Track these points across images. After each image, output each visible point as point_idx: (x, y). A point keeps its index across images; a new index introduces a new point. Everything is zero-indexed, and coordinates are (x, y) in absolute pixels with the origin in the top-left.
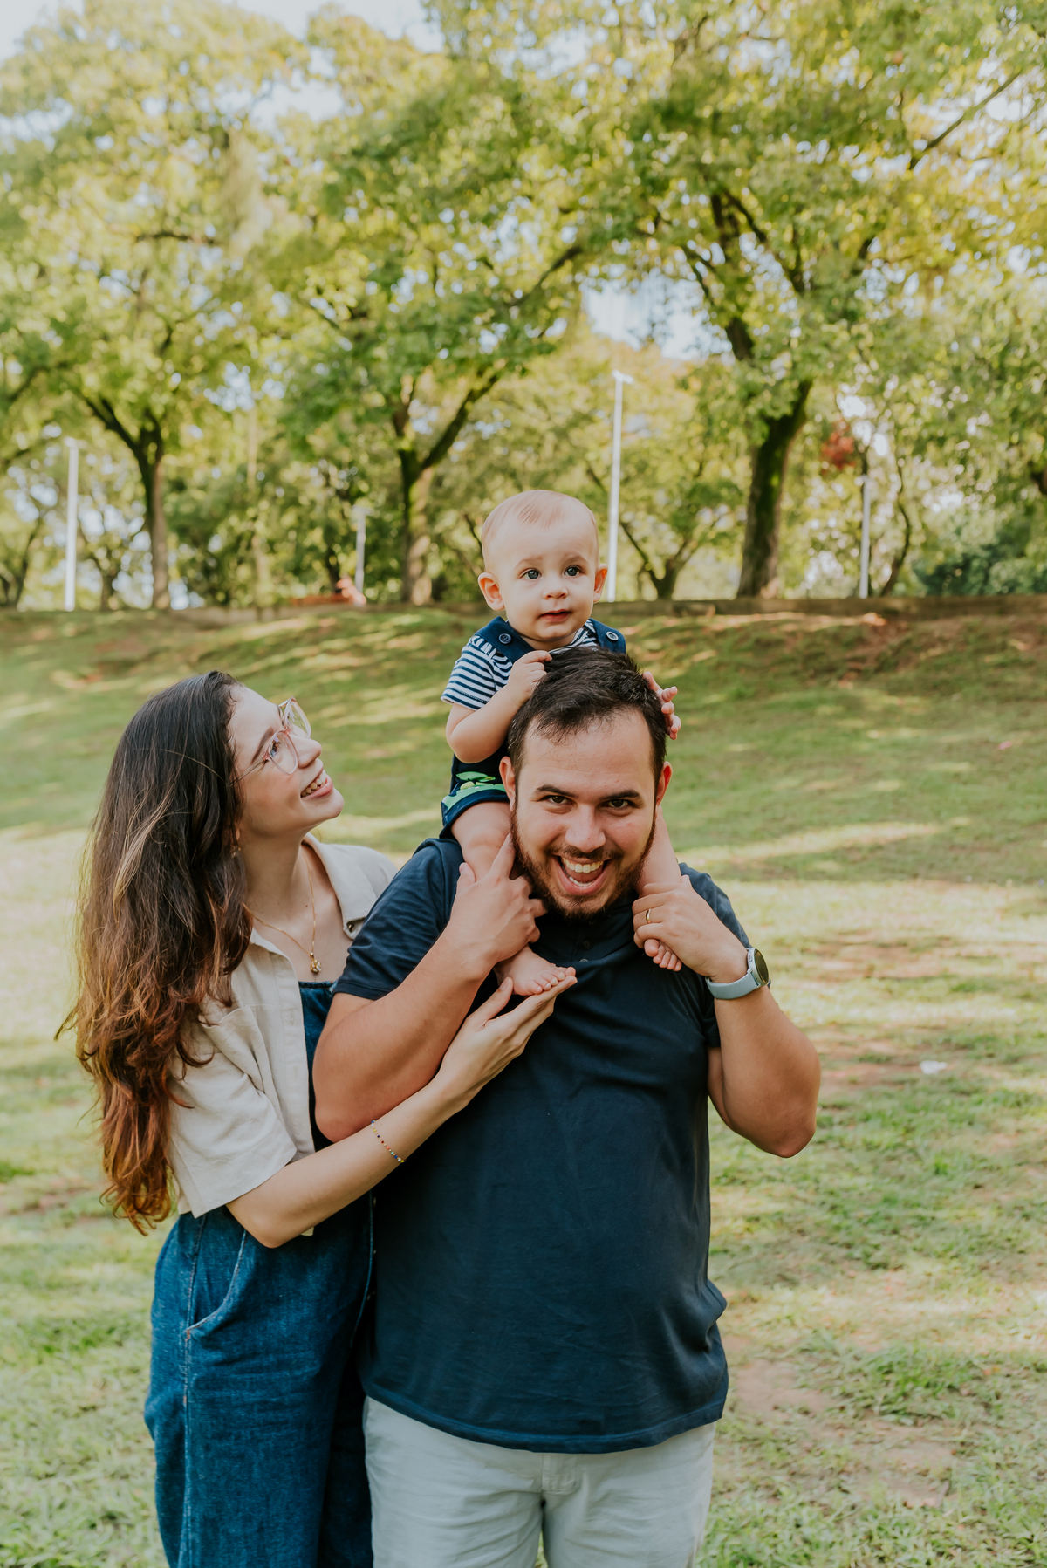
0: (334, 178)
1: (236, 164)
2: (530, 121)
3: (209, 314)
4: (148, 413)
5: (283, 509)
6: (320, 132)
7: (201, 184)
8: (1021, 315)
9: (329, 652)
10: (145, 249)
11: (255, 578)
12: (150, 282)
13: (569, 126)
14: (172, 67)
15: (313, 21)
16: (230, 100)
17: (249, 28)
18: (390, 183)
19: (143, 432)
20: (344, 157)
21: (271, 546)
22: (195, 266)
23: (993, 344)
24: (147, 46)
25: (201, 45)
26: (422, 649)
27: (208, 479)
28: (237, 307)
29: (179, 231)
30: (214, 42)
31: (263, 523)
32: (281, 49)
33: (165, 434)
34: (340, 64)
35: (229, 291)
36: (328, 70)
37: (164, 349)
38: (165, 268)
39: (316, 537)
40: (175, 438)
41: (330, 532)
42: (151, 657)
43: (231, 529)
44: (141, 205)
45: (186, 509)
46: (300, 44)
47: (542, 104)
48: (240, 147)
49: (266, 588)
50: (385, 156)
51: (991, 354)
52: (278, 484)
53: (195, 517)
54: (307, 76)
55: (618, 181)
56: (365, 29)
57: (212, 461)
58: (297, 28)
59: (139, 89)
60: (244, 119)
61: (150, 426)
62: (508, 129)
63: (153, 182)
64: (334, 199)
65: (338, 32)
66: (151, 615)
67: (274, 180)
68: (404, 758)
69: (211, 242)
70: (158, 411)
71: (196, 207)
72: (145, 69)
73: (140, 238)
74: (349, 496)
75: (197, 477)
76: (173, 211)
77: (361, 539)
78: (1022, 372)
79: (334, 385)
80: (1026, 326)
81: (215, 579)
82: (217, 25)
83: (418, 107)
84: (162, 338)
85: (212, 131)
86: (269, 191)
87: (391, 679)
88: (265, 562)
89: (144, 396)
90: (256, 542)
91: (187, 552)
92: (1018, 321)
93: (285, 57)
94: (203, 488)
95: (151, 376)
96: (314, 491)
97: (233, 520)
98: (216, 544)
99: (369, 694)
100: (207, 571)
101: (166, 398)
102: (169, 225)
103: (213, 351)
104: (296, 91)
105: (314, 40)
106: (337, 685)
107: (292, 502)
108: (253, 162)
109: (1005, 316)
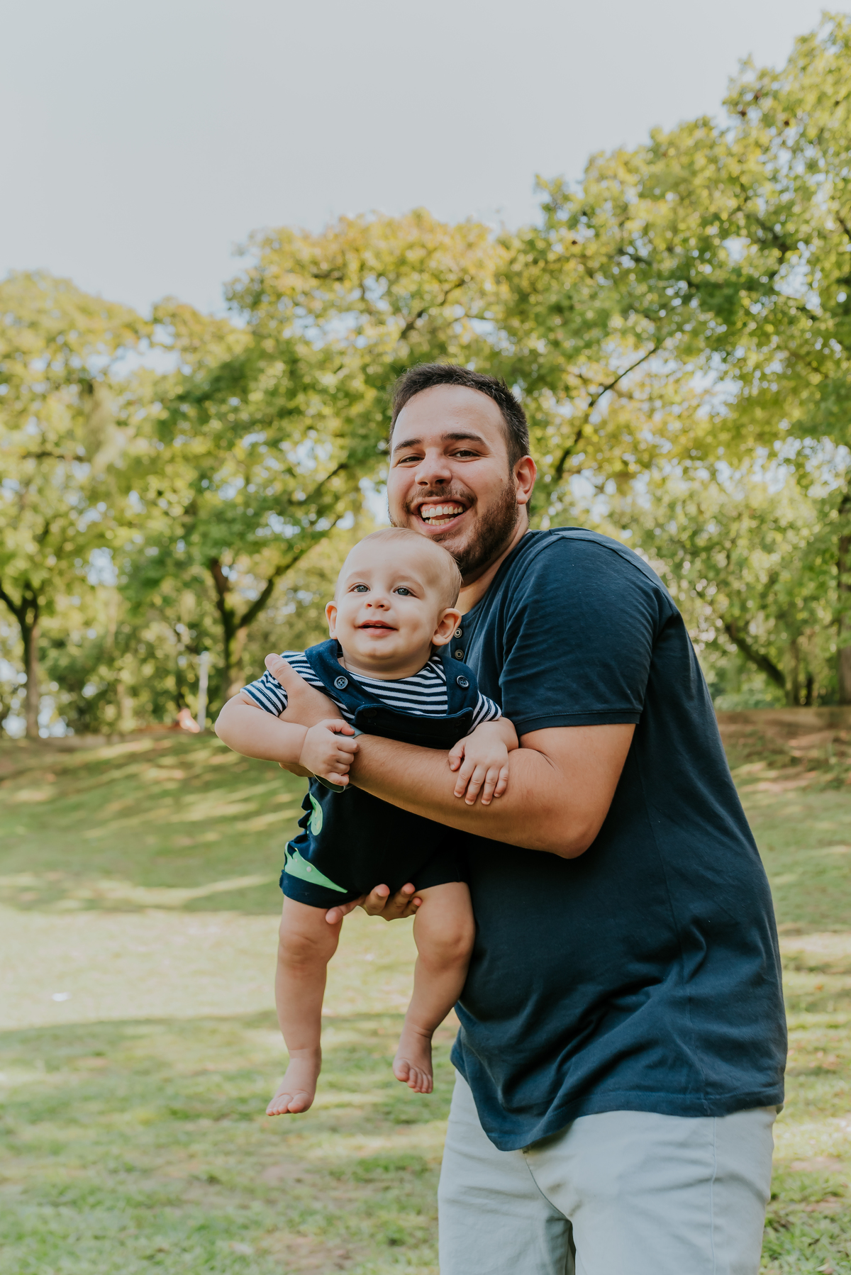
0: (164, 415)
1: (97, 405)
2: (301, 377)
3: (81, 512)
4: (28, 586)
5: (144, 661)
6: (156, 384)
7: (74, 417)
8: (703, 507)
9: (160, 767)
10: (30, 465)
11: (119, 715)
12: (33, 488)
13: (329, 380)
14: (51, 340)
15: (156, 308)
16: (94, 361)
17: (110, 312)
18: (204, 418)
19: (25, 600)
20: (171, 401)
21: (134, 692)
22: (69, 477)
23: (684, 529)
24: (33, 325)
25: (72, 325)
26: (236, 764)
27: (83, 638)
28: (102, 506)
29: (57, 451)
30: (82, 321)
31: (128, 671)
32: (132, 327)
33: (42, 601)
34: (177, 336)
35: (94, 495)
36: (168, 340)
37: (42, 538)
38: (46, 478)
39: (170, 683)
40: (50, 606)
41: (180, 679)
42: (19, 774)
43: (102, 678)
44: (29, 433)
45: (64, 662)
46: (146, 323)
47: (310, 365)
48: (102, 393)
49: (129, 723)
50: (200, 400)
51: (685, 536)
52: (139, 641)
53: (72, 668)
54: (152, 345)
55: (366, 417)
56: (195, 314)
57: (87, 624)
58: (145, 312)
59: (24, 353)
60: (105, 372)
61: (29, 595)
62: (286, 383)
63: (37, 416)
64: (165, 430)
65: (174, 316)
66: (23, 743)
67: (123, 416)
68: (208, 846)
69: (79, 459)
70: (36, 583)
71: (70, 434)
72: (29, 340)
73: (26, 456)
74: (195, 649)
75: (75, 636)
76: (52, 437)
77: (204, 684)
78: (708, 549)
79: (160, 562)
80: (708, 515)
81: (87, 718)
82: (85, 310)
83: (226, 366)
84: (39, 530)
85: (81, 381)
86: (121, 424)
87: (207, 787)
88: (129, 703)
89: (25, 573)
90: (121, 689)
91: (66, 697)
92: (701, 512)
93: (136, 332)
94: (80, 646)
95: (31, 558)
96: (170, 647)
97: (103, 670)
98: (90, 691)
99: (189, 798)
100: (81, 712)
101: (44, 574)
102: (49, 447)
103: (81, 540)
104: (141, 354)
105: (156, 321)
106: (166, 793)
107: (151, 654)
108: (110, 404)
109: (692, 509)
